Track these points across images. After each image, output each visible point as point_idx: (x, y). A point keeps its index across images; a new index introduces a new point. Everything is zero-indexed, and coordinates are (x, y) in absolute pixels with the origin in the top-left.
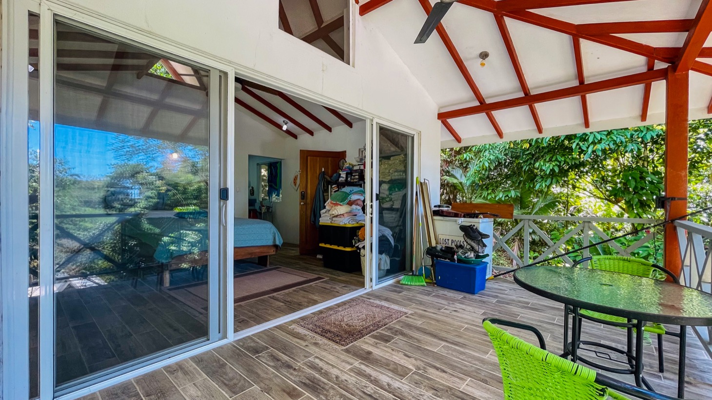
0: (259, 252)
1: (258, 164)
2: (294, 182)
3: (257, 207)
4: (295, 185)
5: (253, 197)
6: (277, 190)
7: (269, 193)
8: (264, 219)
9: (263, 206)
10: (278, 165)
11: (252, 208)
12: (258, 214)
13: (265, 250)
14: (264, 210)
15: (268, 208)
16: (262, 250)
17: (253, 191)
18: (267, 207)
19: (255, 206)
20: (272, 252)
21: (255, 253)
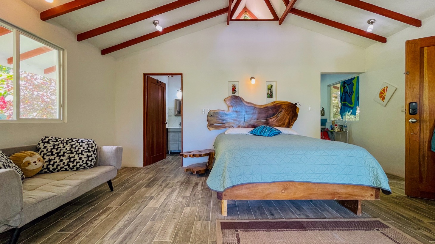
0: (345, 194)
1: (329, 86)
2: (381, 97)
3: (328, 126)
4: (383, 99)
5: (324, 117)
6: (352, 108)
7: (342, 113)
8: (338, 140)
9: (336, 125)
10: (354, 82)
11: (323, 127)
12: (329, 133)
13: (357, 191)
14: (336, 129)
15: (342, 127)
16: (350, 190)
17: (324, 111)
18: (340, 126)
19: (325, 125)
20: (369, 196)
21: (338, 193)
